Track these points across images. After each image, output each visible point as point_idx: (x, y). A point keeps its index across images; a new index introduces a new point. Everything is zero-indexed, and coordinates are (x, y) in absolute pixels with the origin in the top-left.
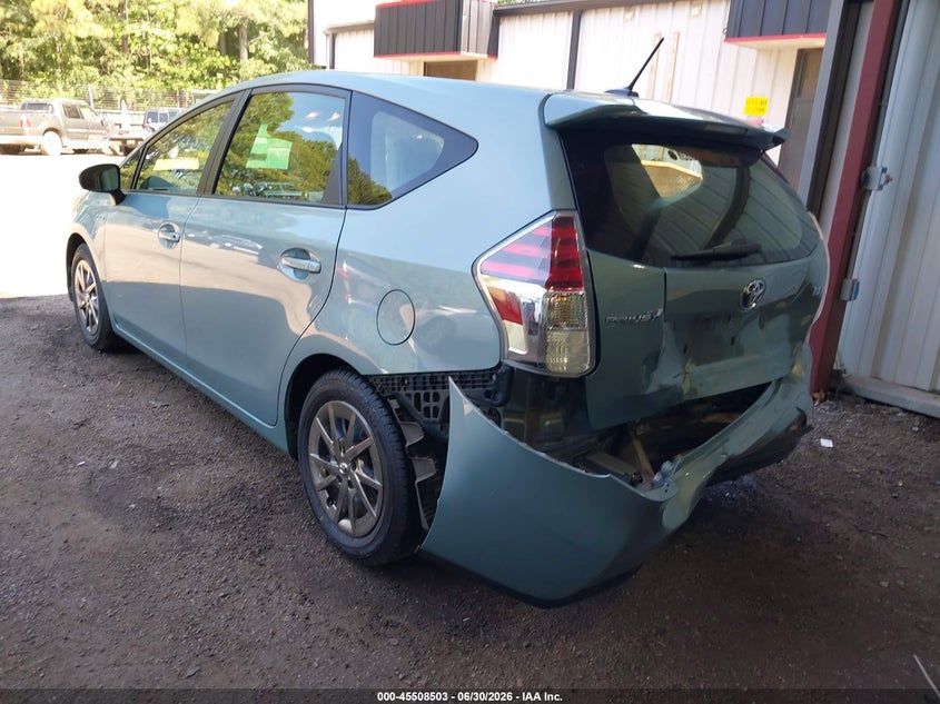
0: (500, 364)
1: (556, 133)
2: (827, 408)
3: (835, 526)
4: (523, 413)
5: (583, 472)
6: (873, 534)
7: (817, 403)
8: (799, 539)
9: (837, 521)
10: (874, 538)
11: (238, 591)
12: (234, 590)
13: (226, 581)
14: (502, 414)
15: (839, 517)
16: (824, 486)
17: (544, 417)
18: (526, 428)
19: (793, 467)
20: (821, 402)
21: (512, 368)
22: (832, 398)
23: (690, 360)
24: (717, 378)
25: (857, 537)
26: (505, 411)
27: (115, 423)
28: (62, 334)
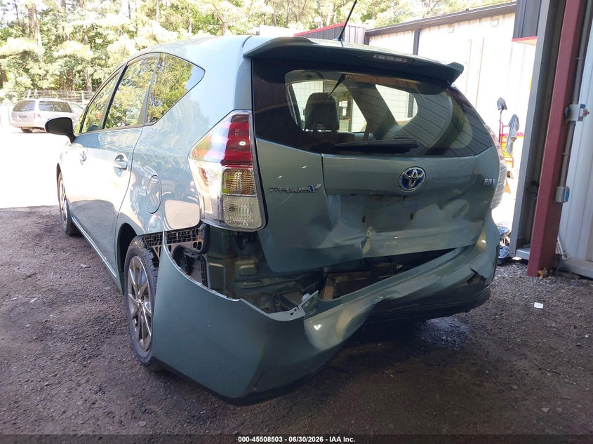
0: (201, 222)
1: (250, 60)
2: (548, 281)
3: (521, 364)
4: (222, 259)
5: (225, 297)
6: (549, 372)
7: (541, 278)
8: (487, 372)
9: (523, 361)
10: (549, 374)
11: (59, 383)
12: (57, 381)
13: (56, 375)
14: (206, 258)
15: (526, 358)
16: (523, 335)
17: (238, 263)
18: (225, 270)
19: (504, 321)
20: (544, 277)
21: (208, 225)
22: (553, 275)
23: (370, 228)
24: (397, 243)
25: (535, 373)
26: (209, 257)
27: (51, 276)
28: (53, 226)
